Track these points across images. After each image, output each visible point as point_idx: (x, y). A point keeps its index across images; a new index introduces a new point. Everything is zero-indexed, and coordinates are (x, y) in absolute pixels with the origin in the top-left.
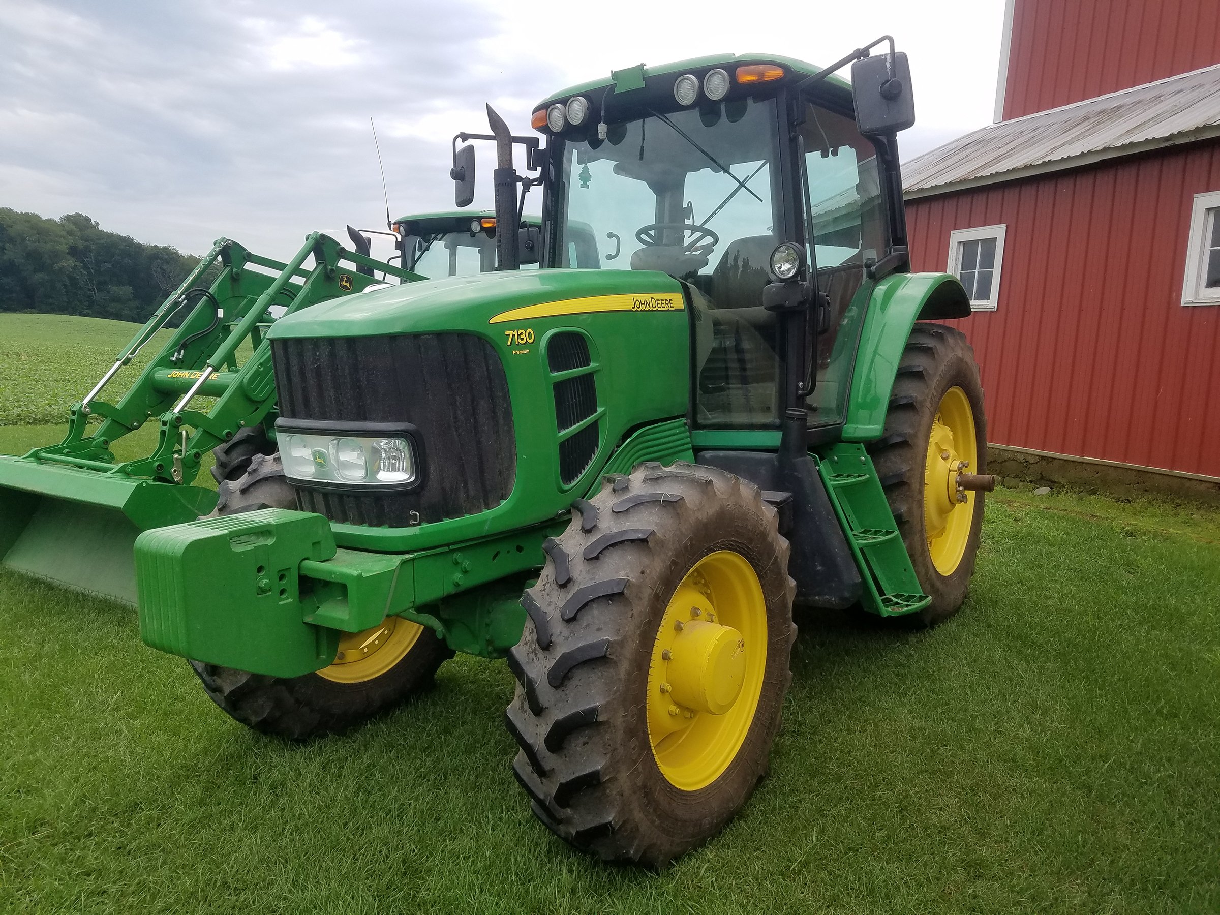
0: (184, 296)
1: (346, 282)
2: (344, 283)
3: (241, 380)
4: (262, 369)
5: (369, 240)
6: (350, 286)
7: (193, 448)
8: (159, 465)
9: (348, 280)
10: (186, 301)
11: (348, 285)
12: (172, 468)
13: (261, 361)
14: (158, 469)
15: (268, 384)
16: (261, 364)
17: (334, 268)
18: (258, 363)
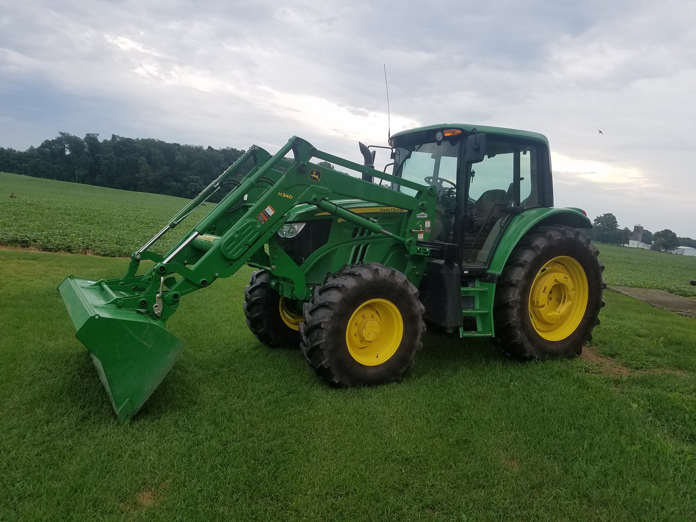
0: (218, 184)
1: (315, 174)
2: (314, 175)
3: (219, 244)
4: (237, 236)
5: (374, 152)
6: (319, 178)
7: (174, 290)
8: (143, 301)
9: (318, 173)
10: (219, 187)
11: (317, 177)
12: (154, 304)
13: (237, 230)
14: (142, 304)
15: (241, 247)
16: (237, 232)
17: (306, 164)
18: (234, 232)
